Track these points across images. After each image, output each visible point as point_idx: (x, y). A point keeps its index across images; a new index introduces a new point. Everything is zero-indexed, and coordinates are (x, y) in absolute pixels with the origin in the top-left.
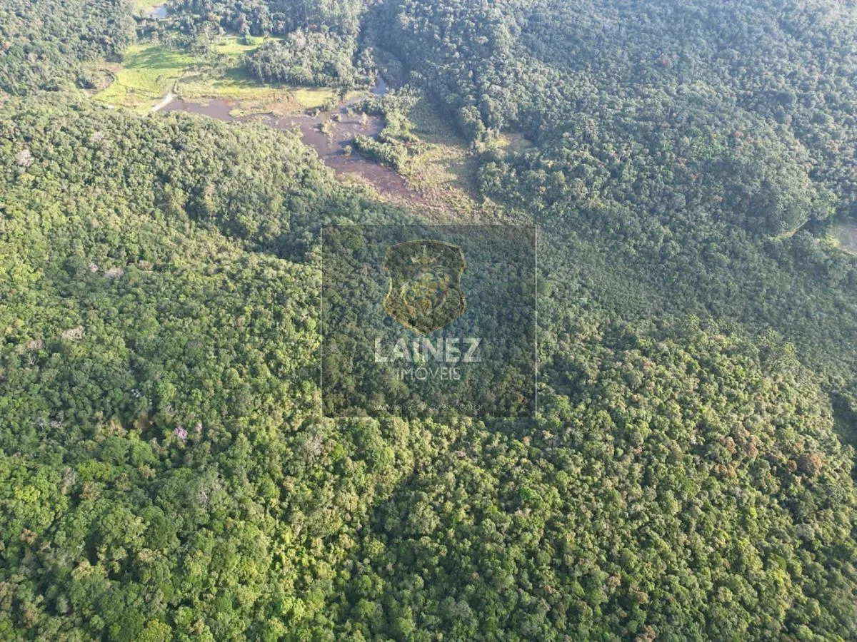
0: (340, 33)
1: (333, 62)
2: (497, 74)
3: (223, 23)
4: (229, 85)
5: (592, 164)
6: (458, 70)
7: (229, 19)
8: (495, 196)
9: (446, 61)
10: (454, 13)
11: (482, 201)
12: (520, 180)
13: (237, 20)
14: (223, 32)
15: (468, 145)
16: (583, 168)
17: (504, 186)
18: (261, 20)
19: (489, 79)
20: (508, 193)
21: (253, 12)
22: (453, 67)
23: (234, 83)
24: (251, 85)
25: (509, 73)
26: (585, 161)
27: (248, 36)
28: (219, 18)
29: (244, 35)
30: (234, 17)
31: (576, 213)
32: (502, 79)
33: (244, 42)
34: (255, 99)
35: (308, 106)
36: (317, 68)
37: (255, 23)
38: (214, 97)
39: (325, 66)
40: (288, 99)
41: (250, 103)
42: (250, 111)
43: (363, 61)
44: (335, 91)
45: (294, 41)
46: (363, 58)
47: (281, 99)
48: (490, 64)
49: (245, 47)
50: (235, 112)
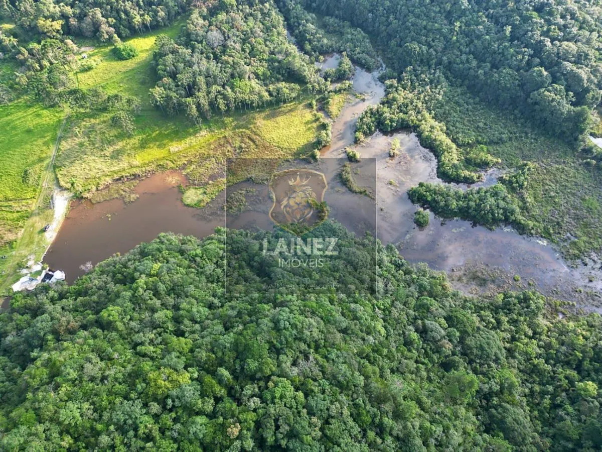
2: (549, 22)
3: (67, 31)
6: (481, 28)
7: (73, 22)
13: (88, 20)
14: (75, 47)
15: (574, 149)
18: (126, 13)
19: (546, 34)
22: (468, 24)
25: (563, 17)
27: (120, 44)
28: (58, 25)
29: (110, 41)
30: (81, 17)
32: (561, 28)
33: (117, 55)
34: (204, 158)
35: (295, 147)
36: (264, 74)
37: (119, 19)
38: (136, 176)
39: (271, 68)
40: (254, 142)
41: (202, 170)
42: (214, 185)
43: (310, 41)
44: (310, 106)
45: (205, 37)
46: (308, 36)
47: (243, 145)
48: (527, 10)
49: (124, 63)
50: (192, 196)
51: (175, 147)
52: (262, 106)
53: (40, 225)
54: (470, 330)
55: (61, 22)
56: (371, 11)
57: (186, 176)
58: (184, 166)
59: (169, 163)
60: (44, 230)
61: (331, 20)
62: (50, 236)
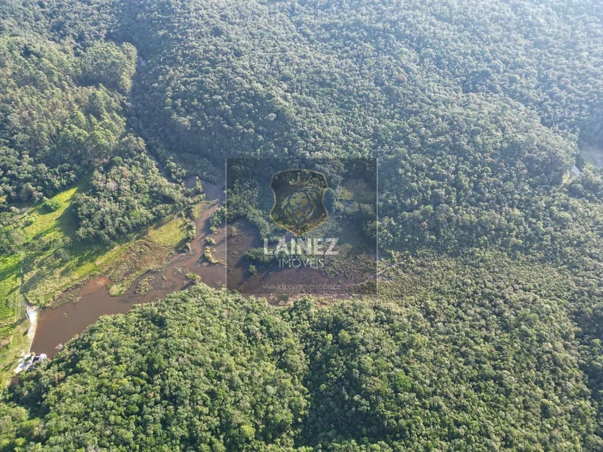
0: (131, 156)
1: (156, 189)
2: (307, 142)
3: (10, 201)
4: (79, 265)
5: (439, 187)
6: (272, 151)
7: (13, 194)
8: (393, 246)
9: (254, 146)
10: (224, 99)
11: (390, 255)
12: (401, 224)
13: (23, 191)
14: (18, 211)
16: (437, 194)
17: (395, 235)
18: (49, 181)
19: (305, 149)
20: (402, 239)
21: (35, 177)
22: (264, 149)
23: (81, 261)
24: (99, 253)
25: (314, 137)
26: (433, 188)
27: (48, 201)
28: (3, 199)
29: (41, 202)
30: (18, 190)
31: (462, 232)
32: (314, 144)
33: (47, 210)
34: (118, 264)
35: (174, 244)
36: (147, 202)
37: (44, 185)
38: (77, 286)
39: (151, 197)
40: (148, 246)
41: (118, 272)
42: (128, 280)
43: (174, 173)
44: (180, 215)
45: (105, 187)
46: (173, 170)
47: (142, 250)
48: (295, 136)
49: (54, 213)
50: (115, 289)
51: (100, 261)
52: (150, 223)
53: (22, 331)
54: (271, 324)
55: (5, 197)
56: (209, 147)
57: (109, 278)
58: (107, 272)
59: (97, 272)
60: (26, 333)
61: (186, 155)
62: (31, 335)
